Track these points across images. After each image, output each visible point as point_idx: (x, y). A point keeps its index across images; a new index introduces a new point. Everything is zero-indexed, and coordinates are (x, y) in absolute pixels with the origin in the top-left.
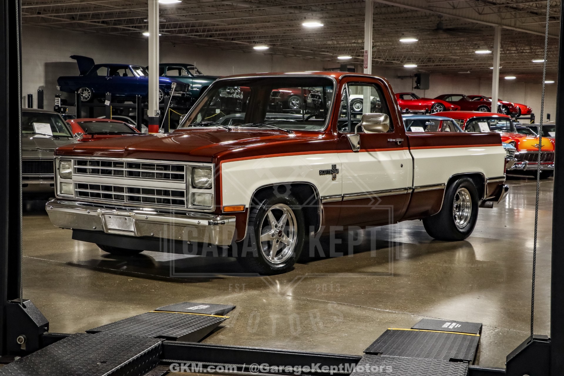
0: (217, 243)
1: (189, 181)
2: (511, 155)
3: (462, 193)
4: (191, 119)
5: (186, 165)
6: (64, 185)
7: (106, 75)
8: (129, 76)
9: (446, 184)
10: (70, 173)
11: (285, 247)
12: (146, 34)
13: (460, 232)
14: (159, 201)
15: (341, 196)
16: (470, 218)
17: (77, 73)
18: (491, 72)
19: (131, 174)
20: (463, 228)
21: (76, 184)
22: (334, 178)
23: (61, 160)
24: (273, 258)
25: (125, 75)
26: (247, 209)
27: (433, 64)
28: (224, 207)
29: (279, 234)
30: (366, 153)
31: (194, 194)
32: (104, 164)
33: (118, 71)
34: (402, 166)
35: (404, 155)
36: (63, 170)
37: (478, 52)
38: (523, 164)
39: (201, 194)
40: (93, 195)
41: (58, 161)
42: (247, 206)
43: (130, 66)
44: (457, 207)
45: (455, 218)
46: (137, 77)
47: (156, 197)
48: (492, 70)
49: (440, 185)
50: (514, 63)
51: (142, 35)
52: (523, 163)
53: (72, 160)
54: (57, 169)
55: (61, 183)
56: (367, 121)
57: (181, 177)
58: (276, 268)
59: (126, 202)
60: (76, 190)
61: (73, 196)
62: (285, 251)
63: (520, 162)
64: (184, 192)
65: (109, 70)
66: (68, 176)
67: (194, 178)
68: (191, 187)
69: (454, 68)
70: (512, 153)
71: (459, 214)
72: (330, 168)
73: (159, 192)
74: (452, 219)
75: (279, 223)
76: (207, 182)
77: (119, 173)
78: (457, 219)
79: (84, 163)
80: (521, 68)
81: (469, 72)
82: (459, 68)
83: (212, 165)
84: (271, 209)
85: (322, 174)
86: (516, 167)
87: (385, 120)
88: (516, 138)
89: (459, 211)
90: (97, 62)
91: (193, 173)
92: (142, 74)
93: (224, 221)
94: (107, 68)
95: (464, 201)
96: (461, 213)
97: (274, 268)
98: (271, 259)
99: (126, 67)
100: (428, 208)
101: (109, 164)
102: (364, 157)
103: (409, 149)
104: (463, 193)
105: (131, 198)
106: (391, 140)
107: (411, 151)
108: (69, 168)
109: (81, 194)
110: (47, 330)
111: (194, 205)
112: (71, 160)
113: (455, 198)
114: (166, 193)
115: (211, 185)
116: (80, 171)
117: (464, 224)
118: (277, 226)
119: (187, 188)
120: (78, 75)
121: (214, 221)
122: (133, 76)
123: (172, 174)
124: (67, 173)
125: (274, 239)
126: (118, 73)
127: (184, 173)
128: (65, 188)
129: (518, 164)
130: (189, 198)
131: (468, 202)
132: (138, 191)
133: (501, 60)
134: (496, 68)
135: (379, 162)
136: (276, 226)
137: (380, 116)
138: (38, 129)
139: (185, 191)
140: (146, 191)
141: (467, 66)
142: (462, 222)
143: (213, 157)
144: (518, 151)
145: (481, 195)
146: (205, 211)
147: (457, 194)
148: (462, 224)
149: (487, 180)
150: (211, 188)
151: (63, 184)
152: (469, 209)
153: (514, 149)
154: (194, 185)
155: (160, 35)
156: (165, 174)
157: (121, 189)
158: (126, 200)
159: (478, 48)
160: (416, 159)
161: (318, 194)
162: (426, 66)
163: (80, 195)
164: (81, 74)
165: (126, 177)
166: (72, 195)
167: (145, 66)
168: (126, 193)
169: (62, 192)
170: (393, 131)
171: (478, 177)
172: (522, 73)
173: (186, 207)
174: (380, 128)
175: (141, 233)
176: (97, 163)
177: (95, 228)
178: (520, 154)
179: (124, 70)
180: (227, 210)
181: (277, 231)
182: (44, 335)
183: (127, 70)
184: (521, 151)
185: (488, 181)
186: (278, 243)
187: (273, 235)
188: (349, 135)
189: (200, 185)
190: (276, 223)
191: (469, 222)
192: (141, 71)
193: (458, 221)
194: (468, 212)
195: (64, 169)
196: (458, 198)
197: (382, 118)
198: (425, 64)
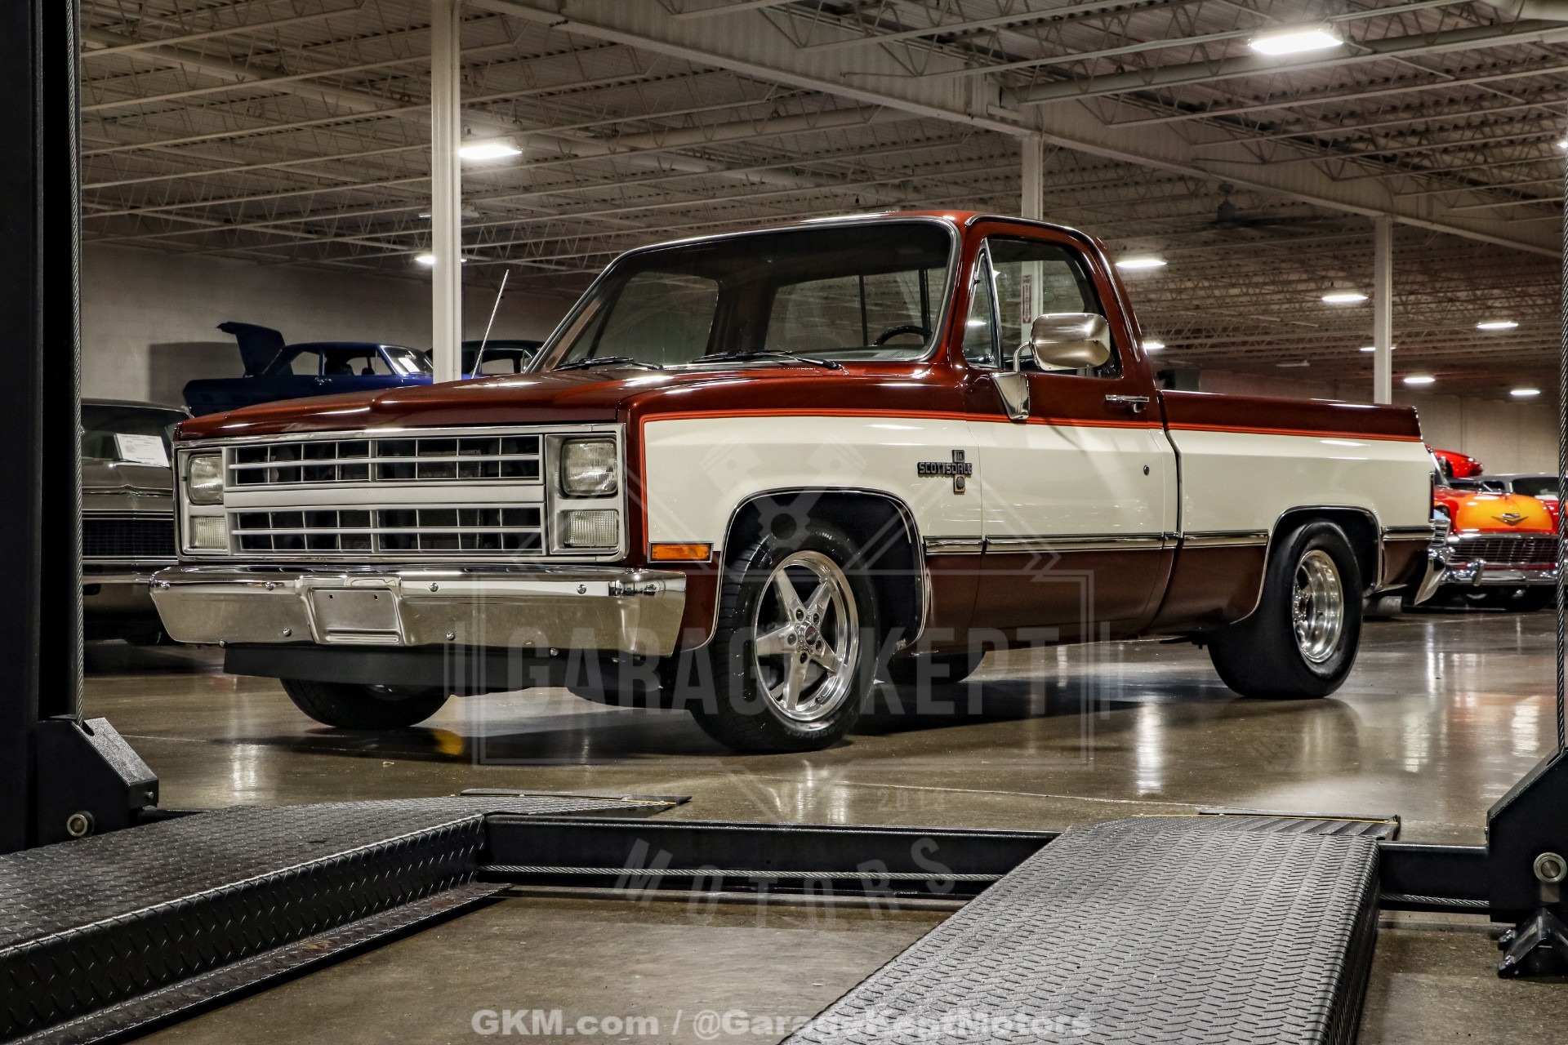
0: (633, 648)
1: (553, 481)
2: (1439, 539)
3: (1313, 566)
4: (554, 359)
5: (544, 434)
6: (202, 524)
7: (316, 373)
8: (378, 373)
9: (1270, 534)
10: (219, 488)
11: (824, 676)
12: (425, 260)
13: (1314, 674)
14: (469, 540)
15: (977, 542)
16: (1341, 638)
17: (237, 369)
18: (1368, 364)
19: (387, 472)
20: (1322, 663)
21: (235, 514)
22: (959, 489)
23: (193, 454)
24: (791, 707)
25: (368, 371)
26: (717, 554)
27: (1210, 341)
28: (654, 545)
29: (807, 636)
30: (1047, 428)
31: (565, 514)
32: (313, 450)
33: (350, 362)
34: (1146, 471)
35: (1150, 442)
36: (199, 481)
37: (1332, 299)
38: (1471, 569)
39: (585, 515)
40: (281, 542)
41: (185, 457)
42: (718, 547)
43: (382, 347)
44: (1302, 606)
45: (1299, 637)
46: (400, 377)
47: (459, 530)
48: (1371, 356)
49: (1256, 533)
50: (1429, 334)
51: (414, 264)
52: (1469, 565)
53: (224, 450)
54: (180, 479)
55: (192, 517)
56: (1045, 337)
57: (529, 470)
58: (801, 732)
59: (375, 552)
60: (235, 532)
61: (228, 552)
62: (826, 689)
63: (1463, 563)
64: (538, 510)
65: (325, 360)
66: (211, 498)
67: (565, 469)
68: (557, 496)
69: (1264, 354)
70: (1440, 532)
71: (1309, 626)
72: (948, 459)
73: (468, 516)
74: (1291, 639)
75: (806, 607)
76: (603, 478)
77: (356, 473)
78: (1304, 639)
79: (258, 454)
80: (1450, 350)
81: (1305, 364)
82: (1280, 353)
83: (618, 429)
84: (786, 563)
85: (925, 474)
86: (1452, 576)
87: (1098, 331)
88: (1449, 498)
89: (1308, 618)
90: (289, 341)
91: (563, 456)
92: (413, 369)
93: (652, 587)
94: (317, 357)
95: (1321, 586)
96: (1313, 623)
97: (797, 732)
98: (785, 706)
99: (370, 351)
100: (1222, 603)
101: (327, 450)
102: (1041, 438)
103: (1166, 430)
104: (1317, 564)
105: (390, 542)
106: (1114, 398)
107: (1172, 432)
108: (214, 476)
109: (249, 542)
110: (155, 801)
111: (568, 546)
112: (220, 452)
113: (1296, 581)
114: (488, 516)
115: (614, 486)
116: (246, 477)
117: (1324, 651)
118: (802, 614)
119: (548, 498)
120: (240, 376)
121: (624, 583)
122: (390, 373)
123: (504, 463)
124: (210, 489)
125: (793, 650)
126: (349, 367)
127: (539, 457)
128: (202, 530)
129: (1457, 569)
130: (552, 524)
131: (1332, 589)
132: (407, 517)
133: (1395, 326)
134: (1381, 350)
135: (1084, 453)
136: (800, 615)
137: (1083, 320)
138: (129, 449)
139: (541, 506)
140: (432, 516)
141: (1301, 346)
142: (1319, 647)
143: (619, 407)
144: (1455, 534)
145: (1369, 576)
146: (600, 559)
147: (1301, 569)
148: (1319, 653)
149: (1384, 533)
150: (616, 493)
151: (197, 521)
152: (1335, 610)
153: (1446, 522)
154: (566, 490)
155: (464, 260)
156: (485, 464)
157: (360, 518)
158: (376, 545)
159: (1332, 289)
160: (1187, 455)
161: (913, 530)
162: (1189, 347)
163: (245, 547)
164: (248, 372)
165: (374, 480)
166: (224, 548)
167: (424, 350)
168: (375, 527)
169: (197, 544)
170: (1118, 375)
171: (1358, 522)
172: (1452, 366)
173: (544, 553)
174: (1083, 354)
175: (418, 637)
176: (294, 451)
177: (289, 635)
178: (1462, 540)
179: (364, 360)
180: (661, 554)
181: (802, 629)
182: (143, 814)
183: (372, 359)
184: (1462, 533)
185: (1386, 537)
186: (806, 663)
187: (792, 639)
188: (996, 375)
189: (583, 488)
190: (800, 606)
191: (1337, 648)
192: (412, 360)
193: (1306, 644)
194: (1334, 619)
195: (200, 476)
196: (1304, 583)
197: (1088, 328)
198: (1185, 342)
